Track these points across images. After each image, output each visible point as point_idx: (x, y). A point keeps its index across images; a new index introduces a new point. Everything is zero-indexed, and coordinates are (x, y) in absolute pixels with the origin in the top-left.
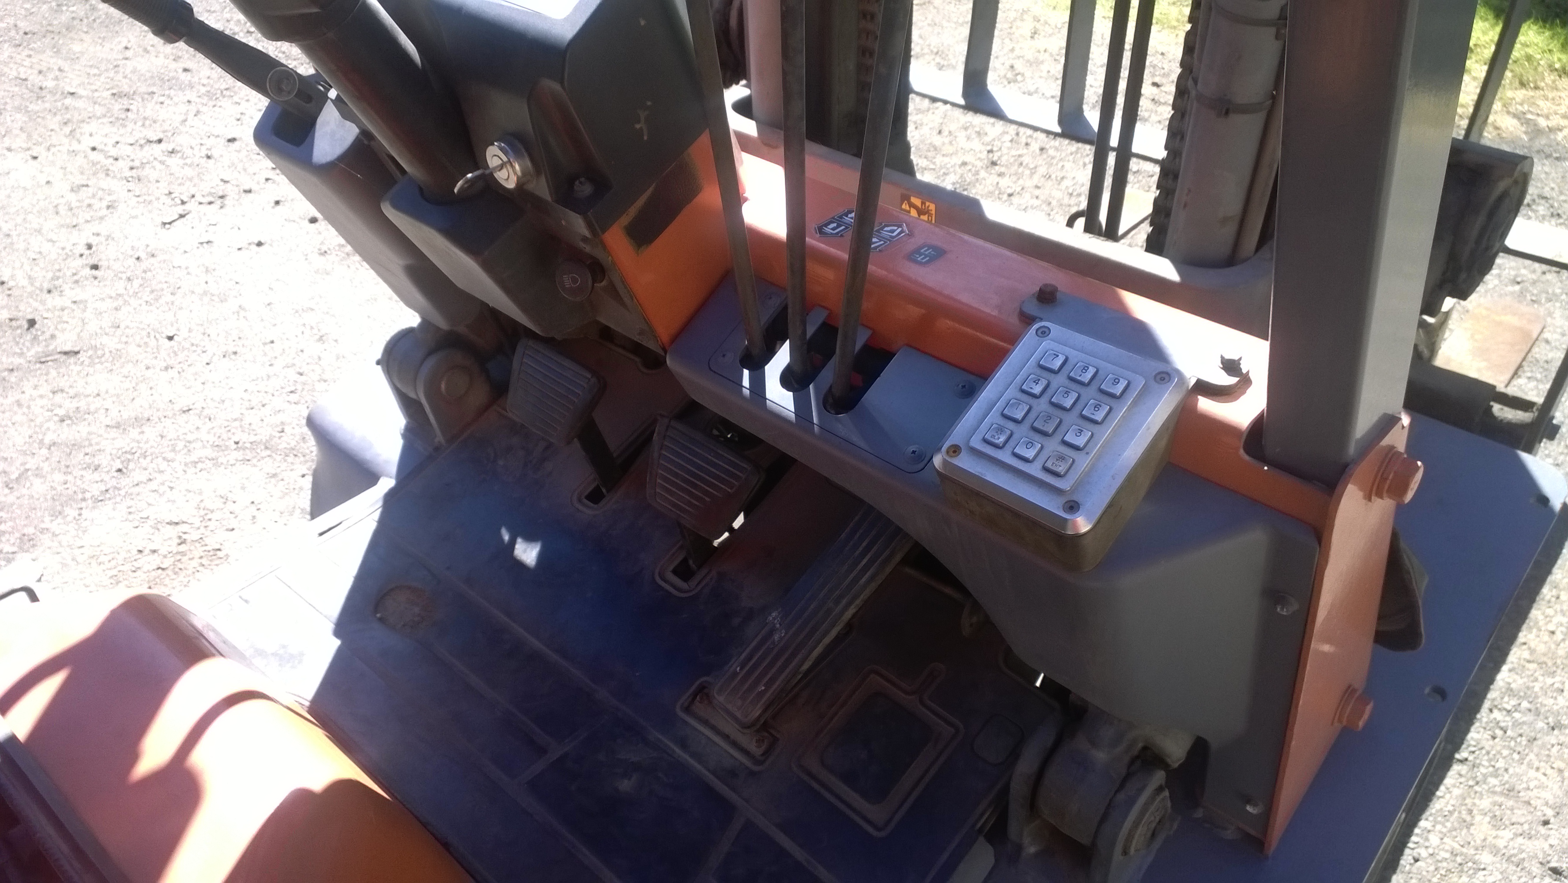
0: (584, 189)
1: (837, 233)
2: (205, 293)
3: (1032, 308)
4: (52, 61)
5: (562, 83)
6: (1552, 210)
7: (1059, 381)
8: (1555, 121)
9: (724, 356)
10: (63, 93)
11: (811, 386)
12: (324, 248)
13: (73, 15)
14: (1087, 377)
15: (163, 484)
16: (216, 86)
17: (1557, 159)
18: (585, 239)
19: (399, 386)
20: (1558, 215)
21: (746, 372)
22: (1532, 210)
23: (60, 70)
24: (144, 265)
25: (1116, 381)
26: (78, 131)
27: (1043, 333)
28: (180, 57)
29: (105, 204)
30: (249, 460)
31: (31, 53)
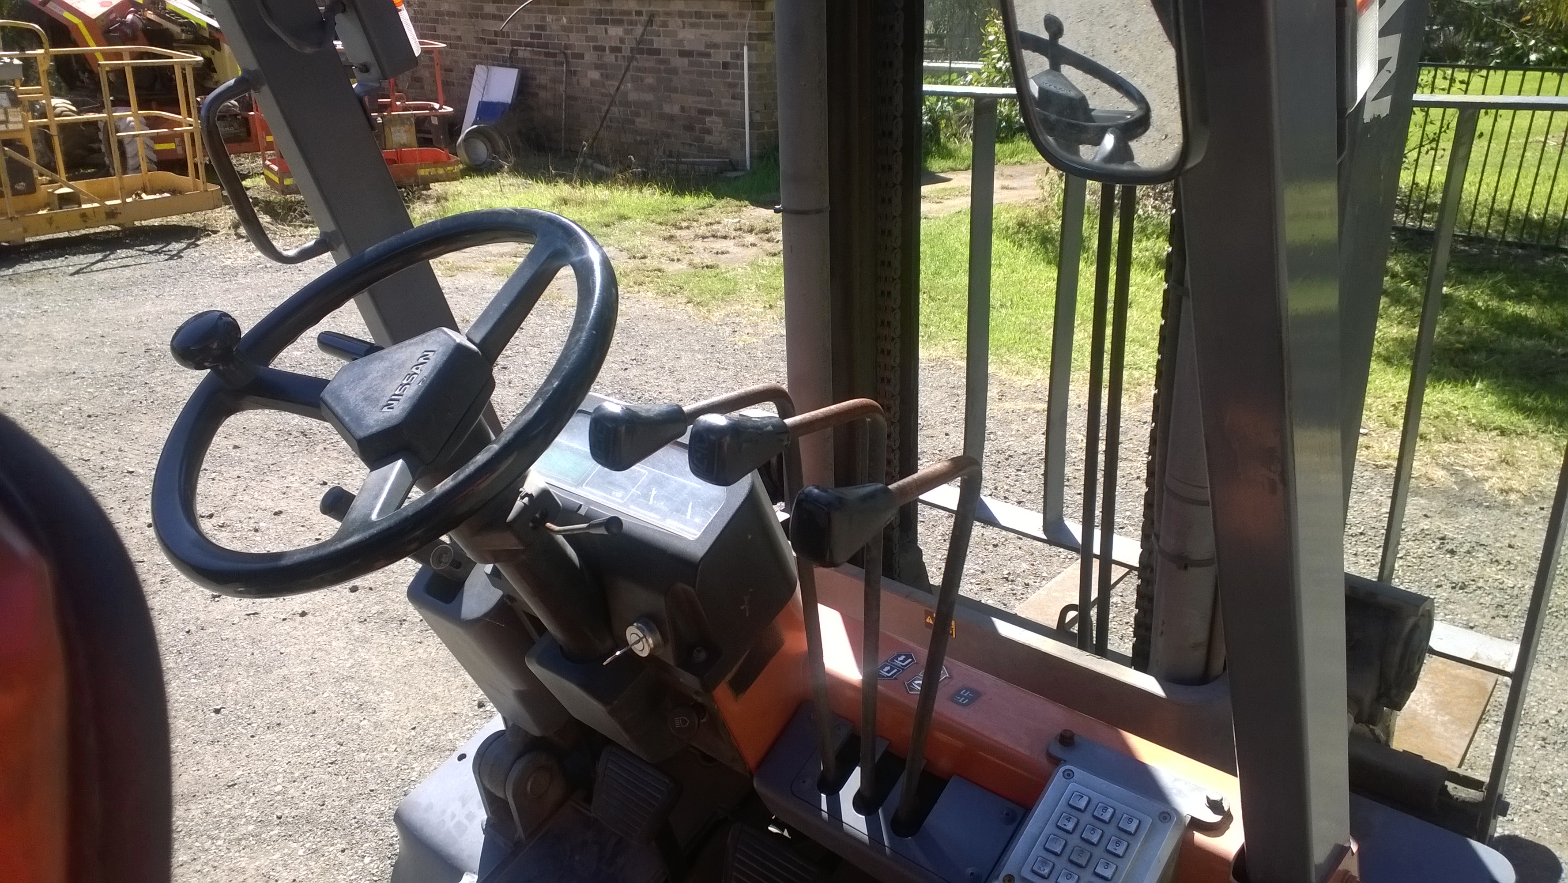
0: (702, 656)
1: (892, 676)
2: (251, 665)
3: (1057, 751)
4: (113, 441)
5: (694, 587)
6: (1491, 556)
7: (1086, 818)
8: (1481, 472)
9: (804, 782)
10: (122, 472)
11: (880, 811)
12: (365, 616)
13: (134, 398)
14: (1107, 816)
15: (207, 863)
16: (264, 462)
17: (1487, 507)
18: (697, 693)
19: (488, 786)
20: (1497, 561)
21: (823, 796)
22: (1473, 557)
23: (120, 450)
24: (194, 638)
25: (1130, 820)
26: (136, 508)
27: (1069, 775)
28: (230, 435)
29: (159, 578)
30: (290, 836)
31: (94, 435)
